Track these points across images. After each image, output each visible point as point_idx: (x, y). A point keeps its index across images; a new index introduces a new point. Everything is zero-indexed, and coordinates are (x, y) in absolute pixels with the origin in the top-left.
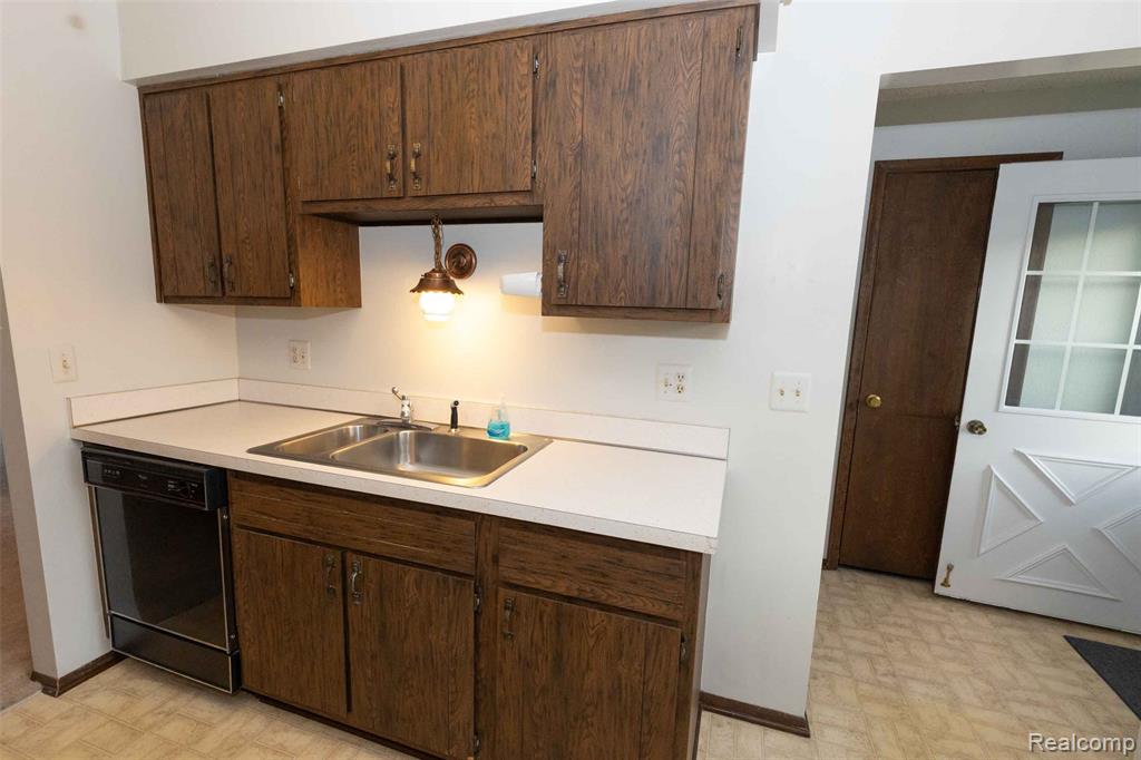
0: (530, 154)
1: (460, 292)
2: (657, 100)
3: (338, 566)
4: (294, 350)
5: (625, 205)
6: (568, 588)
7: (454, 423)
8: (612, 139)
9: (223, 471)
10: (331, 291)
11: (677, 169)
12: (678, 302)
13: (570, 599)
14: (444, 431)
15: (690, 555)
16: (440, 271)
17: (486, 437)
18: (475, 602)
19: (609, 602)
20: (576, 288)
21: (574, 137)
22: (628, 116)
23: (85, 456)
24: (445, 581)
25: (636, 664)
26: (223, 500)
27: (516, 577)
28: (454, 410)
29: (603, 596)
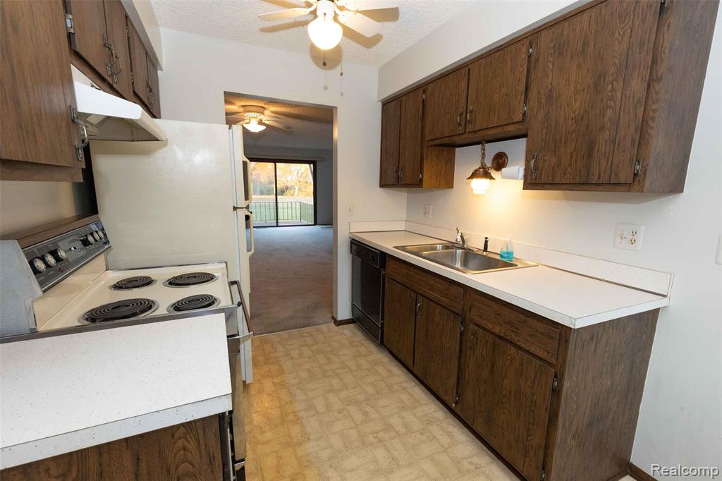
0: (523, 101)
1: (494, 179)
2: (600, 53)
3: (415, 298)
4: (425, 209)
5: (574, 122)
6: (500, 331)
7: (486, 248)
8: (569, 84)
9: (385, 253)
10: (438, 180)
11: (610, 93)
12: (604, 179)
13: (501, 338)
14: (480, 252)
15: (564, 328)
16: (483, 168)
17: (499, 257)
18: (460, 328)
19: (518, 343)
20: (541, 173)
21: (547, 87)
22: (579, 67)
23: (352, 243)
24: (450, 314)
25: (529, 383)
26: (383, 266)
27: (477, 319)
28: (486, 242)
29: (515, 339)
